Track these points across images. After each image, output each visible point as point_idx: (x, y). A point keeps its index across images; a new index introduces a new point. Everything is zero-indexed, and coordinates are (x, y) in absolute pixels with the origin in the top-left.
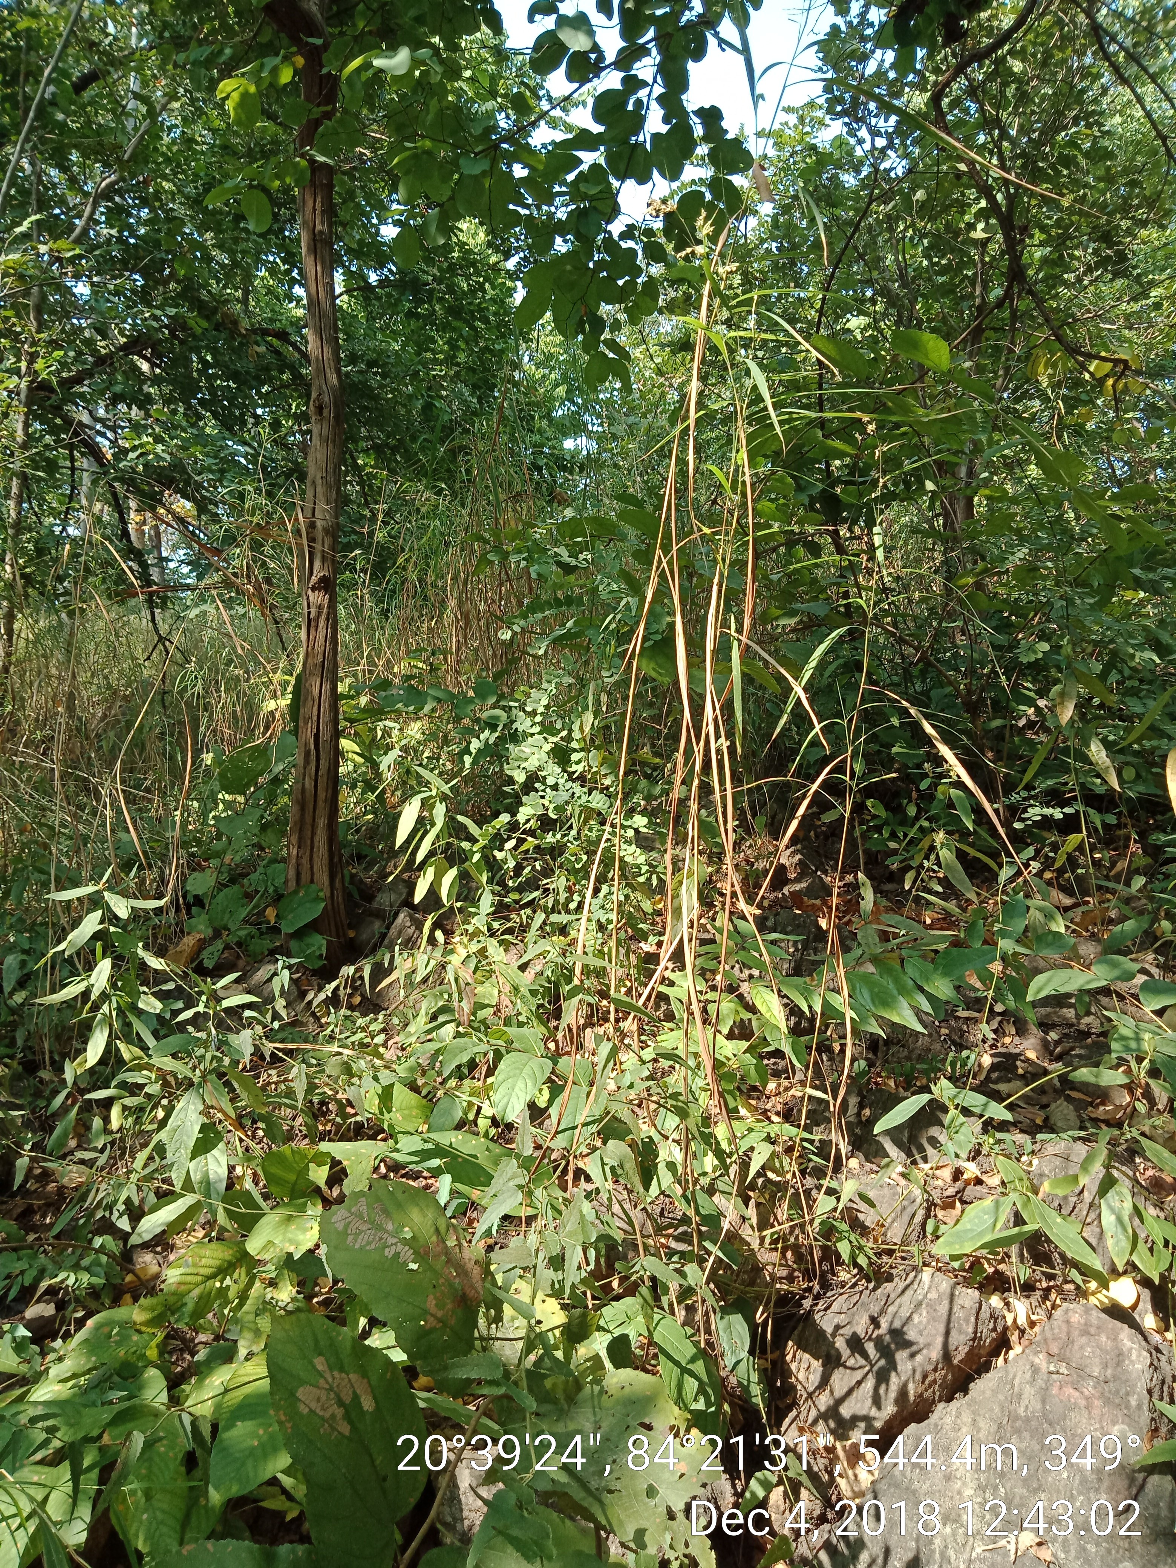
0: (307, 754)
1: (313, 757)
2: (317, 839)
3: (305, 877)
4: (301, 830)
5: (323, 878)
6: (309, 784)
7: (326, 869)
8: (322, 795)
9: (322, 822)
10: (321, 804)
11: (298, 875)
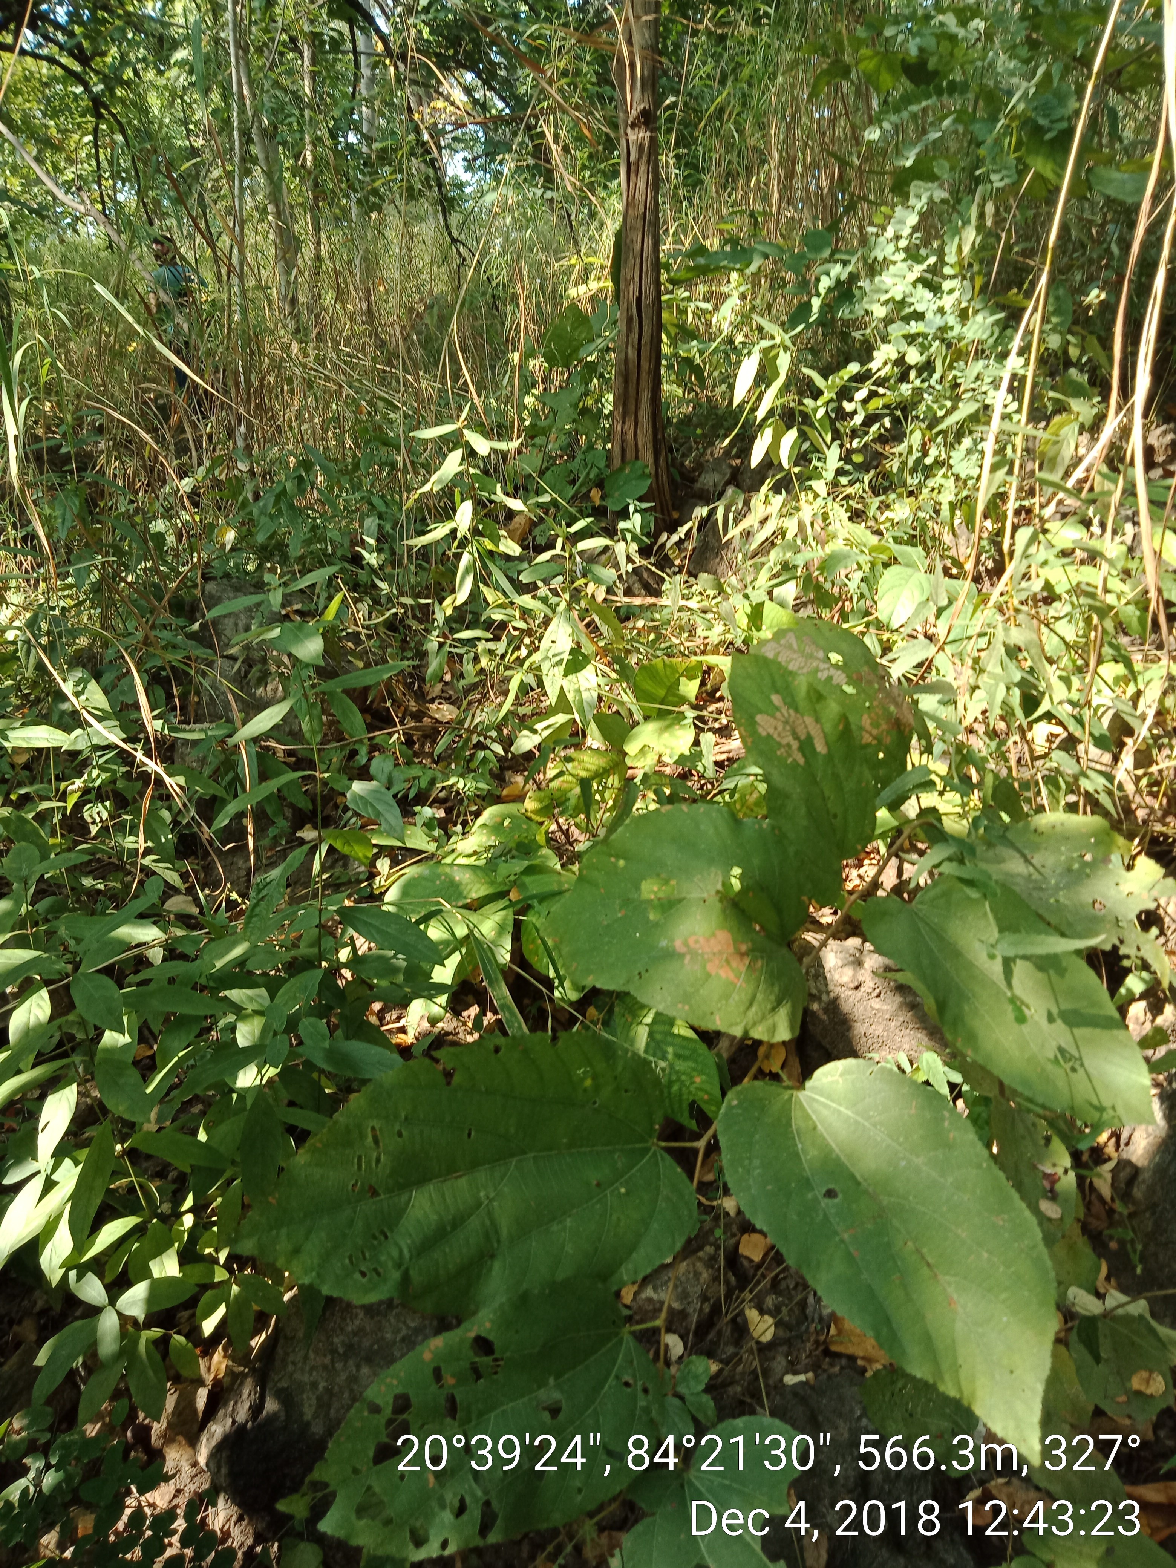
0: (630, 320)
1: (636, 324)
2: (641, 413)
3: (630, 454)
4: (625, 405)
5: (647, 455)
6: (632, 353)
7: (650, 446)
8: (645, 365)
9: (645, 396)
10: (644, 375)
11: (623, 451)
